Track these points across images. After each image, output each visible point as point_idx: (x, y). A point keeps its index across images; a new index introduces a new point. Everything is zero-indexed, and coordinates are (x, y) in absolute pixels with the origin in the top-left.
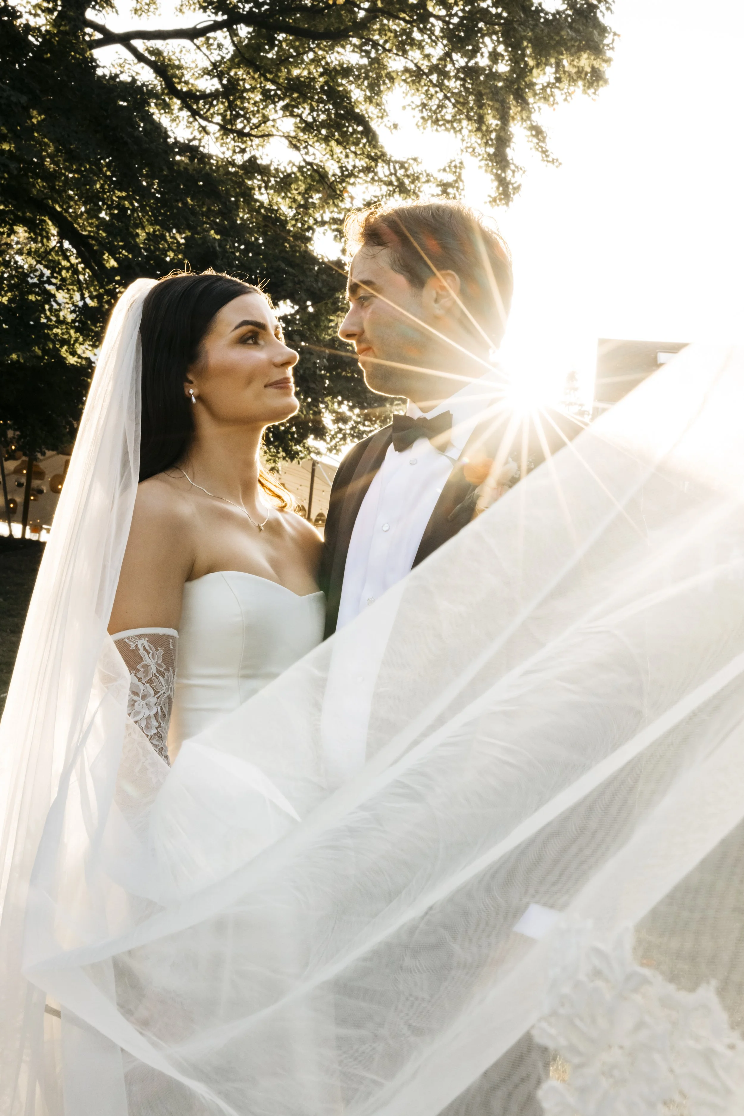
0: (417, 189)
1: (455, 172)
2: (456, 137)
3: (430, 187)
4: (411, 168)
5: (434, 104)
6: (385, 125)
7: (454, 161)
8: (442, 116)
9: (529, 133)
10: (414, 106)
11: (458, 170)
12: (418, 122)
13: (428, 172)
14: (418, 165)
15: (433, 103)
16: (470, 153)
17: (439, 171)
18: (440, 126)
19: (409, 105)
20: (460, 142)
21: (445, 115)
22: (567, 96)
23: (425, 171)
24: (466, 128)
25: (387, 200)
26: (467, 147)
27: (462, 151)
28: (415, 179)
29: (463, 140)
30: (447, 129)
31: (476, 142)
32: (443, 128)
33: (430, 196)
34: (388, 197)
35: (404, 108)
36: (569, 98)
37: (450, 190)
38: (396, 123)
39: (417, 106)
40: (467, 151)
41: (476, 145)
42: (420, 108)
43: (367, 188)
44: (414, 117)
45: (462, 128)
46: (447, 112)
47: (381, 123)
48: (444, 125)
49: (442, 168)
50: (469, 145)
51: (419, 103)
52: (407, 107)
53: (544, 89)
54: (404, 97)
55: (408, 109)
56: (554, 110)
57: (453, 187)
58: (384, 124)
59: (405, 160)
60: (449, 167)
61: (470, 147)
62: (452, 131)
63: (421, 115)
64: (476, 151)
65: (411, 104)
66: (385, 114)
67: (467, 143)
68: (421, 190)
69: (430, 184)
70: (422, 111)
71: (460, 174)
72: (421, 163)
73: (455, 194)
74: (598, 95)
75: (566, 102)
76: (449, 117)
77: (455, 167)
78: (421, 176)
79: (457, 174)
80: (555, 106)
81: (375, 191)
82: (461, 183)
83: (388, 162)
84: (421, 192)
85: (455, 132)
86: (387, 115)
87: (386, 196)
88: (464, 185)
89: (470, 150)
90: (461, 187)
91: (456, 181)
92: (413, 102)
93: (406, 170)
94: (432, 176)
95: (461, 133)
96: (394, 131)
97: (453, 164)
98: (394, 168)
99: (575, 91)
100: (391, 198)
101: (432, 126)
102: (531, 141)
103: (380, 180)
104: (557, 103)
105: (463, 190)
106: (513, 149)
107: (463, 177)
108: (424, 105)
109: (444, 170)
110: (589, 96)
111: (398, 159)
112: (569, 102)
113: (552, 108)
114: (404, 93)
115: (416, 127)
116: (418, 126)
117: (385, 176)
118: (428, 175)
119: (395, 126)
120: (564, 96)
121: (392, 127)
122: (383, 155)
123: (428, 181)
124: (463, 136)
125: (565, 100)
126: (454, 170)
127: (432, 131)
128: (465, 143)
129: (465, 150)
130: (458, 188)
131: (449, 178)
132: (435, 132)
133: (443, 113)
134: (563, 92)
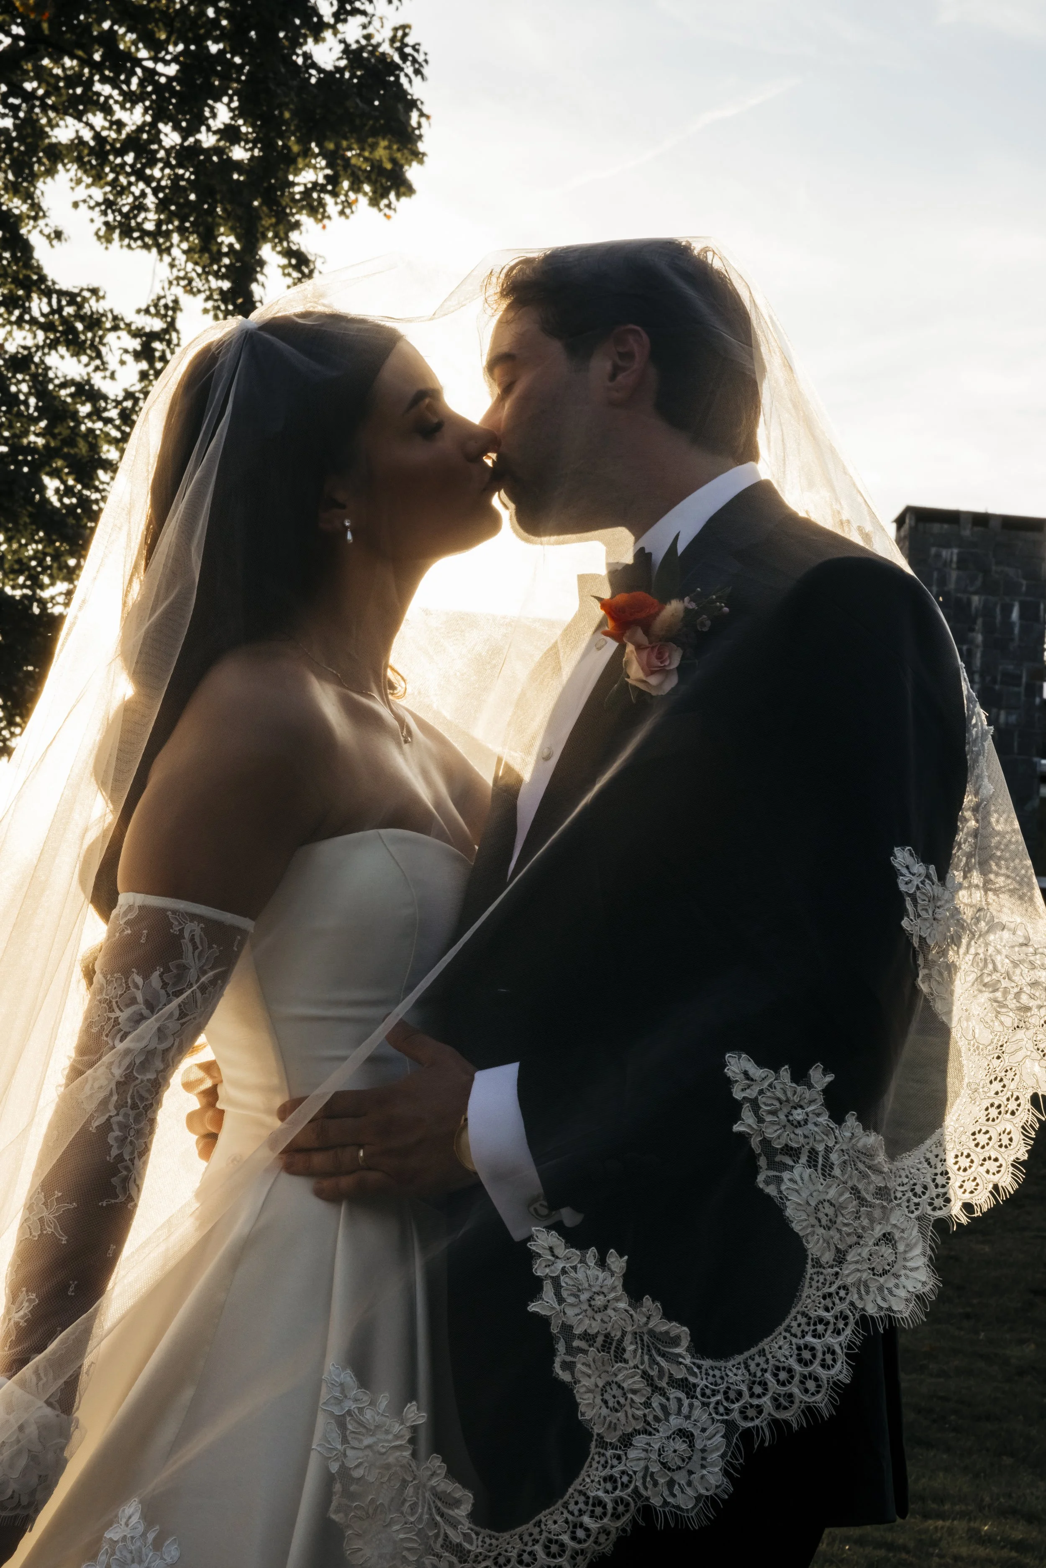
0: (97, 339)
1: (166, 316)
2: (161, 260)
3: (119, 338)
4: (86, 305)
5: (126, 202)
6: (41, 232)
7: (164, 297)
8: (138, 224)
9: (284, 261)
10: (92, 203)
11: (170, 313)
12: (99, 229)
13: (115, 313)
14: (97, 301)
15: (124, 202)
16: (184, 287)
17: (139, 311)
18: (135, 240)
19: (84, 201)
20: (168, 269)
21: (143, 222)
22: (344, 207)
23: (111, 311)
24: (178, 246)
25: (44, 354)
26: (178, 278)
27: (170, 283)
28: (94, 322)
29: (172, 266)
30: (146, 247)
31: (194, 270)
32: (139, 243)
33: (121, 351)
34: (46, 350)
35: (76, 205)
36: (347, 211)
37: (157, 345)
38: (60, 229)
39: (98, 204)
40: (178, 284)
41: (194, 275)
42: (103, 207)
43: (10, 333)
44: (92, 221)
45: (172, 245)
46: (146, 219)
47: (34, 227)
48: (141, 238)
49: (144, 307)
50: (182, 274)
51: (100, 199)
52: (81, 204)
53: (307, 193)
54: (72, 188)
55: (83, 207)
56: (324, 227)
57: (161, 340)
58: (38, 229)
59: (76, 291)
60: (156, 306)
61: (183, 278)
62: (154, 250)
63: (103, 219)
64: (194, 284)
65: (88, 199)
66: (41, 214)
67: (179, 270)
68: (105, 341)
69: (120, 333)
70: (105, 213)
71: (173, 319)
72: (103, 297)
73: (163, 352)
74: (395, 210)
75: (343, 218)
76: (150, 226)
77: (166, 306)
78: (104, 319)
79: (169, 319)
80: (326, 221)
81: (25, 338)
82: (174, 335)
83: (48, 293)
84: (104, 345)
85: (161, 252)
86: (44, 216)
87: (43, 347)
88: (179, 339)
89: (183, 283)
90: (175, 341)
91: (166, 331)
92: (90, 197)
93: (80, 307)
94: (122, 319)
95: (169, 254)
96: (55, 242)
97: (162, 302)
98: (59, 302)
99: (356, 200)
100: (53, 352)
101: (121, 239)
102: (289, 275)
103: (33, 321)
104: (329, 217)
105: (178, 345)
106: (263, 285)
107: (179, 325)
108: (109, 204)
109: (147, 311)
110: (380, 210)
111: (64, 288)
112: (347, 217)
113: (320, 225)
114: (71, 180)
115: (95, 238)
116: (99, 238)
117: (43, 315)
118: (115, 318)
119: (58, 235)
120: (340, 207)
121: (53, 235)
122: (43, 279)
123: (116, 328)
124: (174, 259)
125: (342, 213)
126: (163, 312)
127: (122, 246)
128: (175, 270)
129: (175, 282)
130: (169, 342)
131: (157, 325)
132: (125, 250)
133: (139, 220)
134: (339, 200)
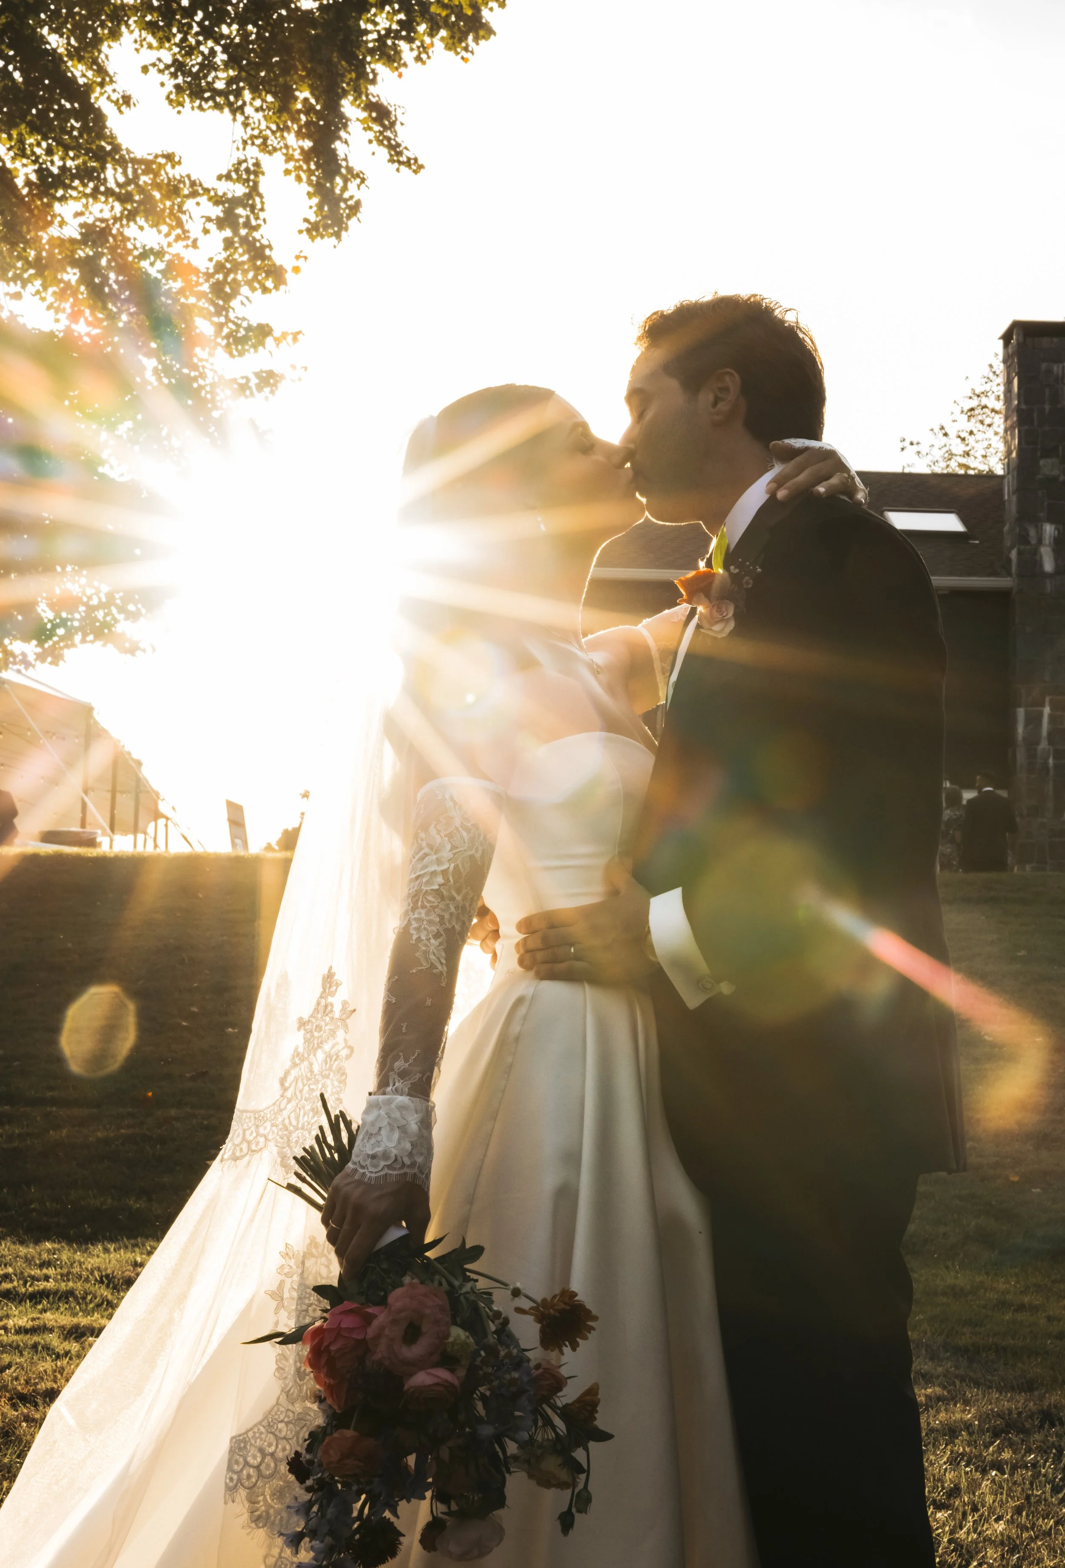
0: (176, 207)
1: (248, 180)
2: (234, 120)
3: (198, 204)
4: (163, 172)
5: (194, 62)
6: (109, 98)
7: (245, 161)
8: (208, 83)
9: (364, 115)
10: (162, 66)
11: (252, 177)
12: (171, 92)
13: (193, 179)
14: (173, 167)
16: (259, 146)
17: (220, 178)
18: (207, 100)
19: (154, 65)
20: (242, 128)
21: (214, 82)
22: (420, 53)
23: (189, 176)
24: (251, 104)
25: (122, 226)
26: (252, 137)
27: (245, 142)
28: (173, 189)
29: (245, 125)
30: (218, 106)
31: (268, 127)
32: (211, 103)
33: (204, 219)
34: (124, 222)
35: (145, 69)
36: (424, 56)
37: (240, 211)
38: (128, 94)
39: (167, 67)
40: (253, 144)
41: (268, 132)
42: (172, 70)
43: (86, 206)
44: (162, 84)
45: (244, 104)
46: (216, 77)
47: (102, 94)
48: (212, 98)
49: (224, 172)
50: (256, 132)
51: (168, 60)
52: (151, 68)
53: (381, 39)
54: (137, 50)
55: (153, 71)
56: (400, 75)
57: (245, 207)
58: (106, 95)
59: (151, 158)
60: (237, 171)
61: (257, 137)
62: (226, 110)
63: (173, 82)
64: (269, 142)
65: (157, 63)
66: (108, 79)
67: (253, 129)
68: (185, 208)
69: (198, 199)
70: (174, 75)
71: (256, 184)
72: (179, 163)
73: (248, 217)
74: (472, 52)
75: (419, 64)
76: (220, 85)
77: (247, 170)
78: (182, 186)
79: (251, 184)
80: (402, 70)
81: (101, 211)
82: (258, 200)
83: (122, 162)
84: (184, 213)
85: (234, 112)
86: (112, 81)
87: (121, 219)
88: (262, 203)
89: (258, 142)
90: (259, 206)
91: (249, 196)
92: (160, 60)
93: (156, 174)
94: (201, 185)
95: (243, 113)
96: (123, 108)
97: (244, 166)
98: (135, 171)
99: (432, 44)
100: (132, 224)
101: (192, 101)
102: (370, 129)
103: (109, 192)
104: (405, 65)
105: (262, 209)
106: (346, 142)
107: (262, 189)
108: (178, 67)
109: (228, 177)
110: (457, 54)
111: (139, 156)
112: (424, 63)
113: (396, 73)
114: (136, 41)
115: (167, 102)
116: (171, 101)
117: (118, 185)
118: (193, 184)
119: (127, 100)
120: (415, 53)
121: (121, 101)
122: (117, 148)
123: (194, 194)
124: (247, 118)
125: (418, 59)
126: (244, 176)
127: (193, 108)
128: (249, 129)
129: (249, 142)
130: (253, 207)
131: (240, 190)
132: (197, 111)
133: (210, 79)
134: (414, 46)
